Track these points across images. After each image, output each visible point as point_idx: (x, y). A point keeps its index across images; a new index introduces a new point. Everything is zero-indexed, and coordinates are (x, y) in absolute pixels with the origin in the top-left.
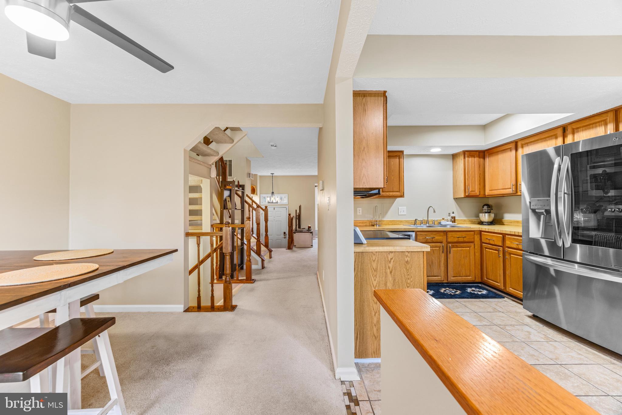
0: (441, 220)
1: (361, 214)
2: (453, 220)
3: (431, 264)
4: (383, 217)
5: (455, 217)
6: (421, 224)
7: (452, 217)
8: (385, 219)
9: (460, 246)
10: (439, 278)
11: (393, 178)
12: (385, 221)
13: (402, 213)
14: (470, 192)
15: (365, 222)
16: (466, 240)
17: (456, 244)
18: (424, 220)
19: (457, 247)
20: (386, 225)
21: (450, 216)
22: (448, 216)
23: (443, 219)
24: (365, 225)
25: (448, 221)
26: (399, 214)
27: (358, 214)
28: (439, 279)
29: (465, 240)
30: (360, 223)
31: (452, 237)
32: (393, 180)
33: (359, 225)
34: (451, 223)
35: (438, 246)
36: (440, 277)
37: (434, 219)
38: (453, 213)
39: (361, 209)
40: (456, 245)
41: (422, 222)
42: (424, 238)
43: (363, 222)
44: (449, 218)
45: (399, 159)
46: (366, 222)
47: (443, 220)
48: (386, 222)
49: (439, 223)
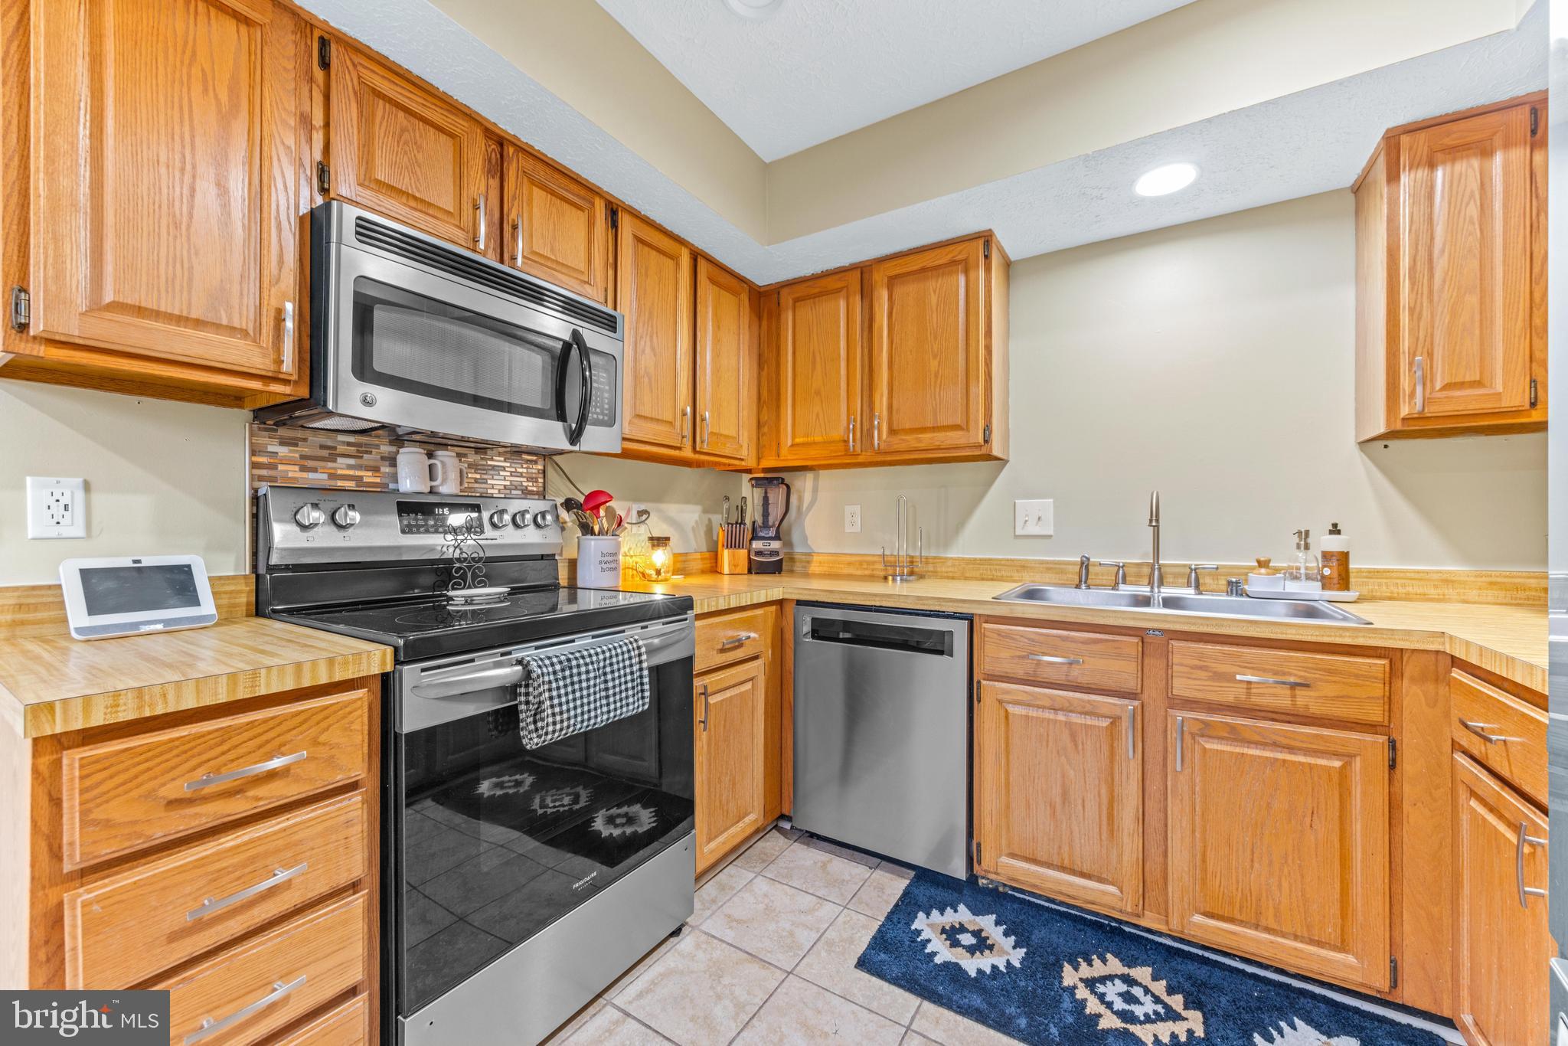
0: (1252, 569)
1: (857, 528)
2: (1327, 572)
3: (1058, 800)
4: (947, 544)
5: (1344, 558)
6: (1117, 583)
7: (1327, 556)
8: (953, 553)
9: (1257, 738)
10: (1104, 893)
11: (934, 364)
12: (949, 563)
13: (1033, 529)
14: (1439, 395)
15: (869, 563)
16: (1308, 701)
17: (1229, 720)
18: (1148, 564)
19: (1234, 735)
20: (953, 578)
21: (1307, 547)
22: (1298, 546)
23: (1261, 564)
24: (867, 572)
25: (1296, 578)
26: (1019, 532)
27: (847, 530)
28: (1106, 900)
29: (1300, 701)
30: (850, 564)
31: (1203, 674)
32: (936, 376)
33: (846, 571)
34: (1312, 590)
35: (1105, 711)
36: (1112, 889)
37: (1193, 563)
38: (1335, 530)
39: (857, 509)
40: (1233, 728)
41: (1121, 576)
42: (1023, 657)
43: (861, 563)
44: (1309, 560)
45: (966, 272)
46: (874, 563)
47: (1263, 571)
48: (953, 566)
49: (1230, 583)
